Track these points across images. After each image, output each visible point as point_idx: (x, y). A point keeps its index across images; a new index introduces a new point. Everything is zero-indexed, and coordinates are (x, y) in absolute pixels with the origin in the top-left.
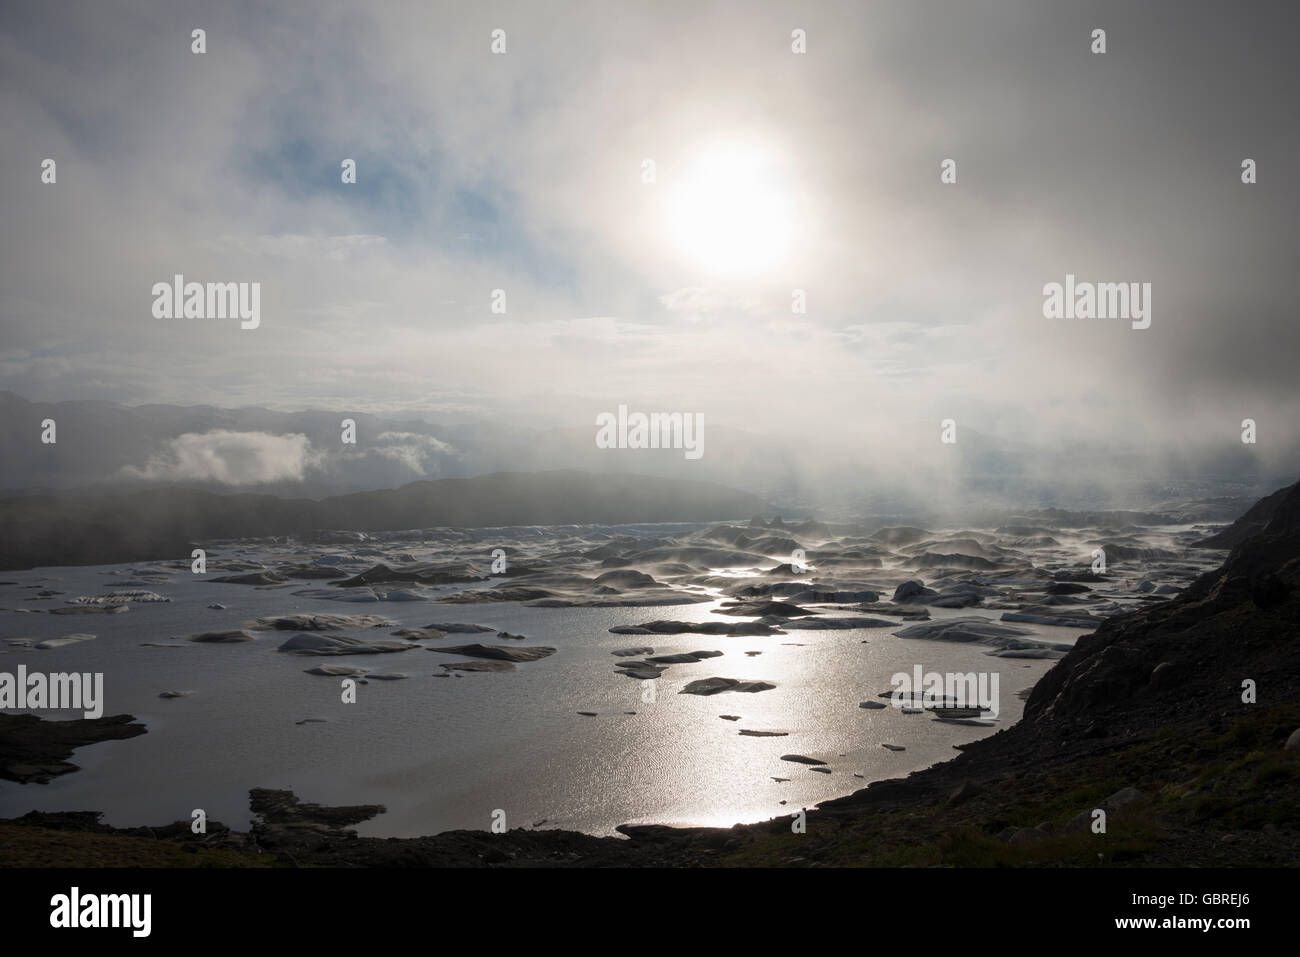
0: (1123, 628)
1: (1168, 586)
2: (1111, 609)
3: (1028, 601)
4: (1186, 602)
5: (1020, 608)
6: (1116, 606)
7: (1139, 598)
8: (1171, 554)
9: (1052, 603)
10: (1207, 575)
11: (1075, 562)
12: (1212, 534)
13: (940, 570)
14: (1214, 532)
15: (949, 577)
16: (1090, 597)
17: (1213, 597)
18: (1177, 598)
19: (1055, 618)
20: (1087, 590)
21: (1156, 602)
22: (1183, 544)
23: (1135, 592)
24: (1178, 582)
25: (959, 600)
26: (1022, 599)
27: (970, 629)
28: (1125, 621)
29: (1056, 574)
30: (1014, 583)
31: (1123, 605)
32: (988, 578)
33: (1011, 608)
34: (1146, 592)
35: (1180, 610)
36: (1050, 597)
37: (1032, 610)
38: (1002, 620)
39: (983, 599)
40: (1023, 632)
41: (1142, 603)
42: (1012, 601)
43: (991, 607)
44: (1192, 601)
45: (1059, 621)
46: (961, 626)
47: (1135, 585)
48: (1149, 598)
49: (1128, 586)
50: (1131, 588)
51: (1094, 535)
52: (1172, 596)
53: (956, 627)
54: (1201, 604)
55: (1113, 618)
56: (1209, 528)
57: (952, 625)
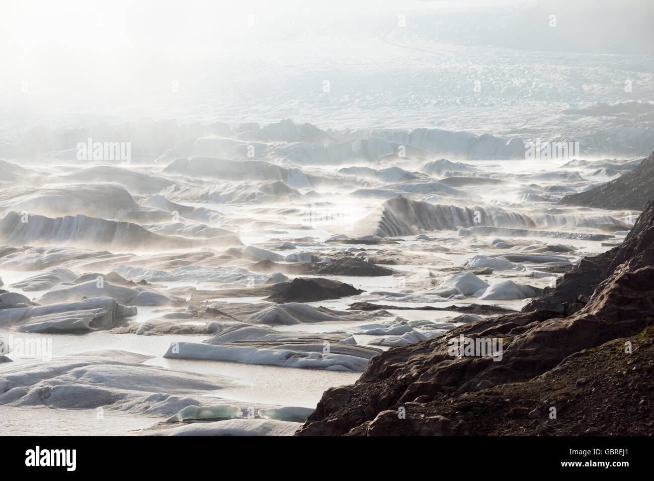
0: (414, 372)
1: (511, 284)
2: (395, 332)
3: (230, 317)
4: (542, 320)
5: (210, 331)
6: (404, 327)
7: (453, 308)
8: (520, 219)
9: (276, 320)
10: (588, 263)
11: (329, 236)
12: (604, 179)
13: (41, 251)
14: (610, 172)
15: (61, 266)
16: (354, 306)
17: (596, 306)
18: (527, 308)
19: (278, 352)
20: (351, 291)
21: (484, 317)
22: (547, 199)
23: (446, 295)
24: (532, 276)
25: (79, 316)
26: (215, 312)
27: (99, 379)
28: (418, 357)
29: (289, 259)
30: (200, 278)
31: (417, 324)
32: (147, 267)
33: (190, 331)
34: (469, 295)
35: (529, 335)
36: (272, 307)
37: (237, 337)
38: (170, 356)
39: (133, 313)
40: (214, 381)
41: (456, 320)
42: (194, 315)
43: (149, 330)
44: (554, 315)
45: (288, 356)
46: (79, 374)
47: (448, 283)
48: (472, 309)
49: (434, 283)
50: (438, 289)
51: (368, 178)
52: (518, 306)
53: (69, 375)
54: (570, 322)
55: (398, 353)
56: (598, 165)
57: (58, 372)
